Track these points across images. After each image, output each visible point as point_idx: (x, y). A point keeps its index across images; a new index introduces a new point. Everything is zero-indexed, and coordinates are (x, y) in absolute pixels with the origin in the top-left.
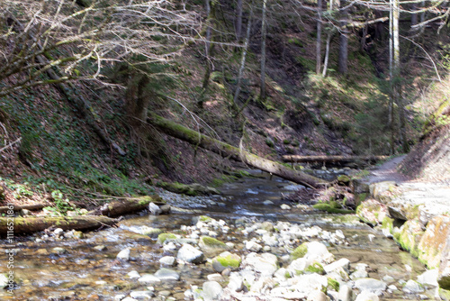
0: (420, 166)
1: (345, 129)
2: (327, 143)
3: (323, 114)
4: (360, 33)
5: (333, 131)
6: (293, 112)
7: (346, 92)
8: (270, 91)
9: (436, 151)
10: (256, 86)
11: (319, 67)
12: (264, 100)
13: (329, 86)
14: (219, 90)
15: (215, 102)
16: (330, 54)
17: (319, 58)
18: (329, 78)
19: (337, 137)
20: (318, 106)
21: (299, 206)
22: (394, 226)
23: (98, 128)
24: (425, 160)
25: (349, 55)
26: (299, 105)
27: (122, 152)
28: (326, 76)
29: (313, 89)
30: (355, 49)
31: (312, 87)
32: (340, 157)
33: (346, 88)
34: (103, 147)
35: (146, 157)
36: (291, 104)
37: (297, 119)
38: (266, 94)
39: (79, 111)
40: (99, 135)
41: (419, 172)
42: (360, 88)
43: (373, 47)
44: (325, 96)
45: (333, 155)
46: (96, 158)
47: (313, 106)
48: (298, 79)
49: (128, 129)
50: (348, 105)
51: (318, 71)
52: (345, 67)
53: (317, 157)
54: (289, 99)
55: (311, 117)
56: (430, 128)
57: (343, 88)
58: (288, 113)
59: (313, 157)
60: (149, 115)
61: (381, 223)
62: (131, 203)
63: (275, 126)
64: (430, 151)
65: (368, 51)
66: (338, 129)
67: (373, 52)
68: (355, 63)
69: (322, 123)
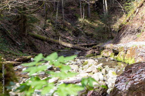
0: (119, 40)
1: (92, 35)
2: (87, 40)
3: (84, 31)
4: (94, 5)
5: (88, 36)
6: (74, 31)
7: (91, 23)
8: (66, 25)
9: (124, 34)
10: (62, 23)
11: (81, 16)
12: (65, 28)
13: (85, 22)
14: (50, 25)
15: (49, 29)
16: (85, 12)
17: (81, 13)
18: (85, 20)
19: (89, 38)
20: (82, 29)
21: (81, 57)
22: (115, 56)
23: (11, 37)
24: (120, 38)
25: (91, 12)
26: (76, 29)
27: (20, 45)
28: (84, 19)
29: (80, 24)
30: (92, 10)
31: (80, 23)
32: (91, 44)
33: (91, 22)
34: (13, 44)
35: (28, 46)
36: (74, 28)
37: (76, 33)
38: (65, 26)
39: (4, 32)
40: (12, 40)
41: (119, 42)
42: (95, 22)
43: (98, 9)
44: (84, 25)
45: (89, 43)
46: (11, 47)
47: (81, 29)
48: (75, 21)
49: (21, 37)
50: (92, 27)
51: (81, 18)
52: (90, 16)
53: (84, 45)
54: (73, 27)
55: (81, 32)
56: (121, 27)
57: (90, 22)
58: (73, 31)
59: (82, 45)
60: (28, 33)
61: (110, 56)
62: (25, 58)
63: (69, 36)
64: (122, 35)
65: (97, 10)
66: (90, 35)
67: (98, 11)
68: (93, 15)
69: (84, 34)
